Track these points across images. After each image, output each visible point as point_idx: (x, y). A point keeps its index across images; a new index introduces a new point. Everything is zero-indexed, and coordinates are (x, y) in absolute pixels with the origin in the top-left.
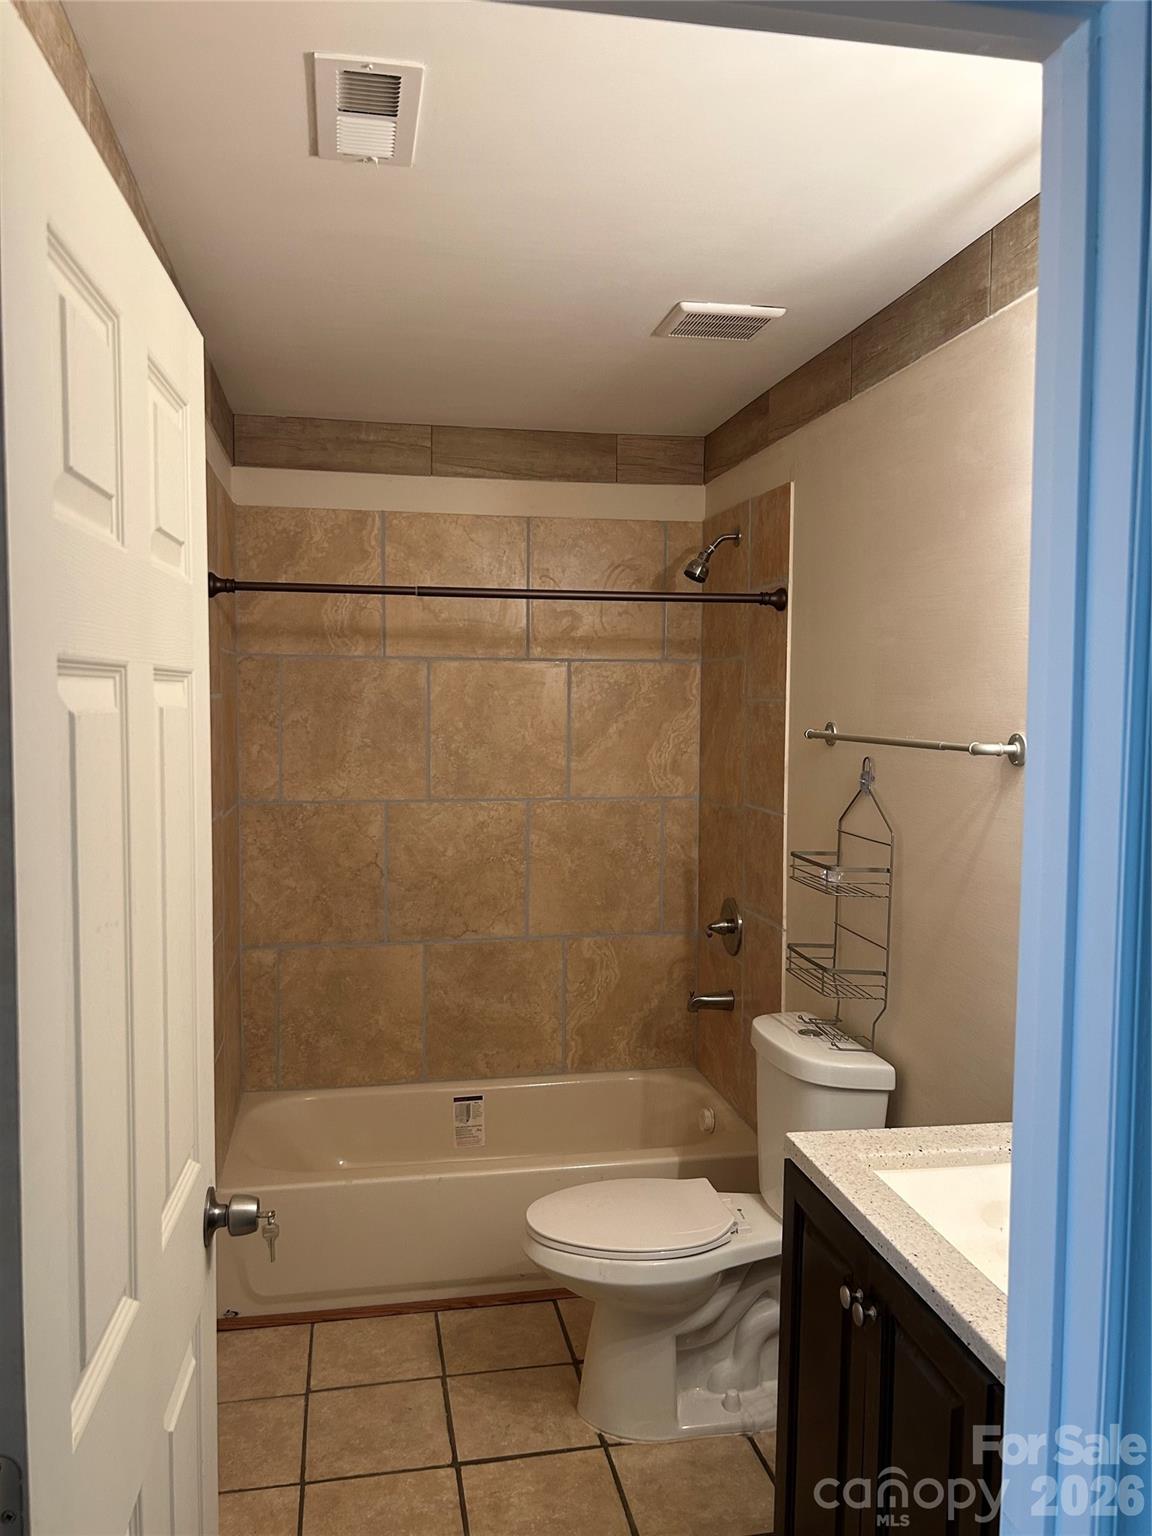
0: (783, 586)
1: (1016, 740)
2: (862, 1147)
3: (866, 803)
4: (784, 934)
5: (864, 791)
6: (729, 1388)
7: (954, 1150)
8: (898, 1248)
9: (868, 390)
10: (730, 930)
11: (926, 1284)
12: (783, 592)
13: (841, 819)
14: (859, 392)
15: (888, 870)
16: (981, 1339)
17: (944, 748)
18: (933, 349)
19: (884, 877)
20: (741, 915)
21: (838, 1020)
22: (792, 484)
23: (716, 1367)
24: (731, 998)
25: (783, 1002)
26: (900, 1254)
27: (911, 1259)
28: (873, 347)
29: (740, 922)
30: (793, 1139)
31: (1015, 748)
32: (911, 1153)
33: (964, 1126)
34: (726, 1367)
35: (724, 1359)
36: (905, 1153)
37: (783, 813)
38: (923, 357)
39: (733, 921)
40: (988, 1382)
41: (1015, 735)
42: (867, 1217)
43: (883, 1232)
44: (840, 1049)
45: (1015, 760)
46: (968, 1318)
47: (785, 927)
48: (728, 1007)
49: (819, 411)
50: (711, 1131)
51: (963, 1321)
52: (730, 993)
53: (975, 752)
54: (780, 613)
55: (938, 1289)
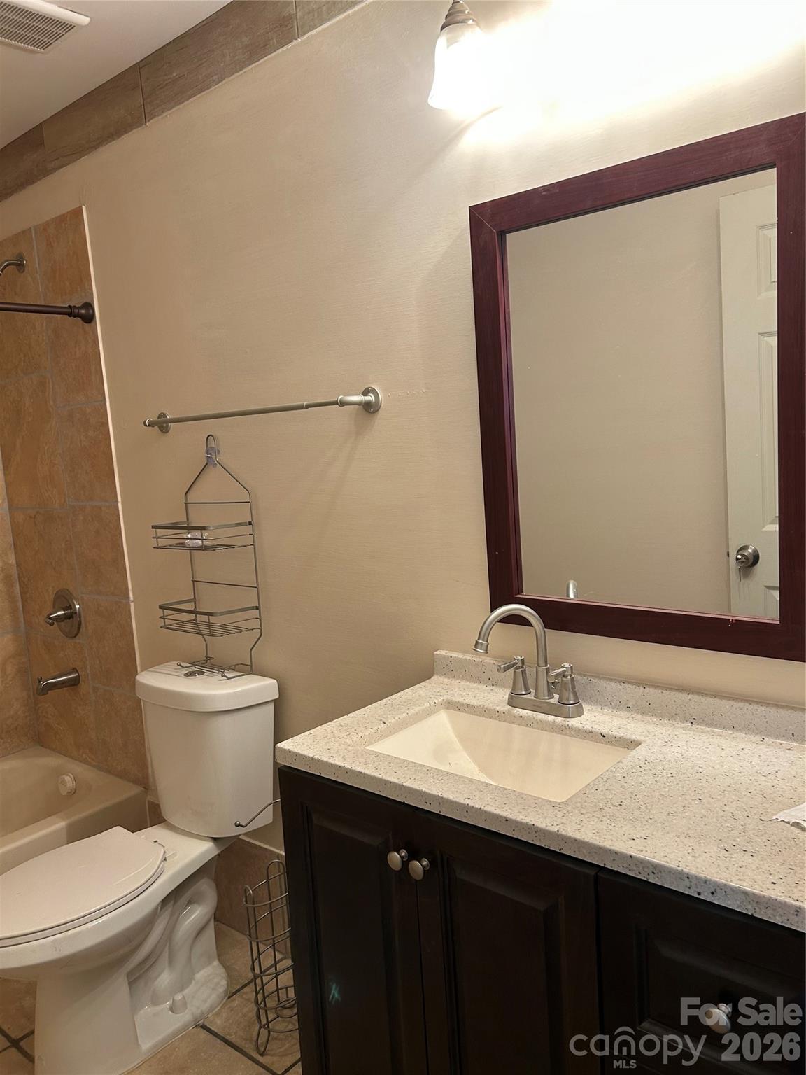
0: (88, 301)
1: (369, 392)
2: (343, 734)
3: (214, 474)
4: (132, 604)
5: (209, 463)
6: (176, 993)
7: (404, 715)
8: (451, 798)
9: (164, 115)
10: (69, 617)
11: (497, 817)
12: (89, 306)
13: (187, 492)
14: (155, 116)
15: (250, 523)
16: (576, 840)
17: (308, 406)
18: (238, 72)
19: (248, 529)
20: (78, 601)
21: (208, 658)
22: (84, 208)
23: (156, 983)
24: (77, 675)
25: (138, 662)
26: (456, 802)
27: (467, 802)
28: (166, 75)
29: (77, 607)
30: (287, 748)
31: (370, 398)
32: (379, 727)
33: (393, 697)
34: (164, 978)
35: (162, 971)
36: (376, 728)
37: (117, 502)
38: (227, 80)
39: (69, 607)
40: (592, 872)
41: (368, 388)
42: (404, 784)
43: (427, 791)
44: (229, 678)
45: (369, 409)
46: (555, 829)
47: (132, 599)
48: (75, 683)
49: (109, 137)
50: (73, 793)
51: (550, 833)
52: (75, 670)
53: (343, 404)
54: (86, 324)
55: (510, 816)
